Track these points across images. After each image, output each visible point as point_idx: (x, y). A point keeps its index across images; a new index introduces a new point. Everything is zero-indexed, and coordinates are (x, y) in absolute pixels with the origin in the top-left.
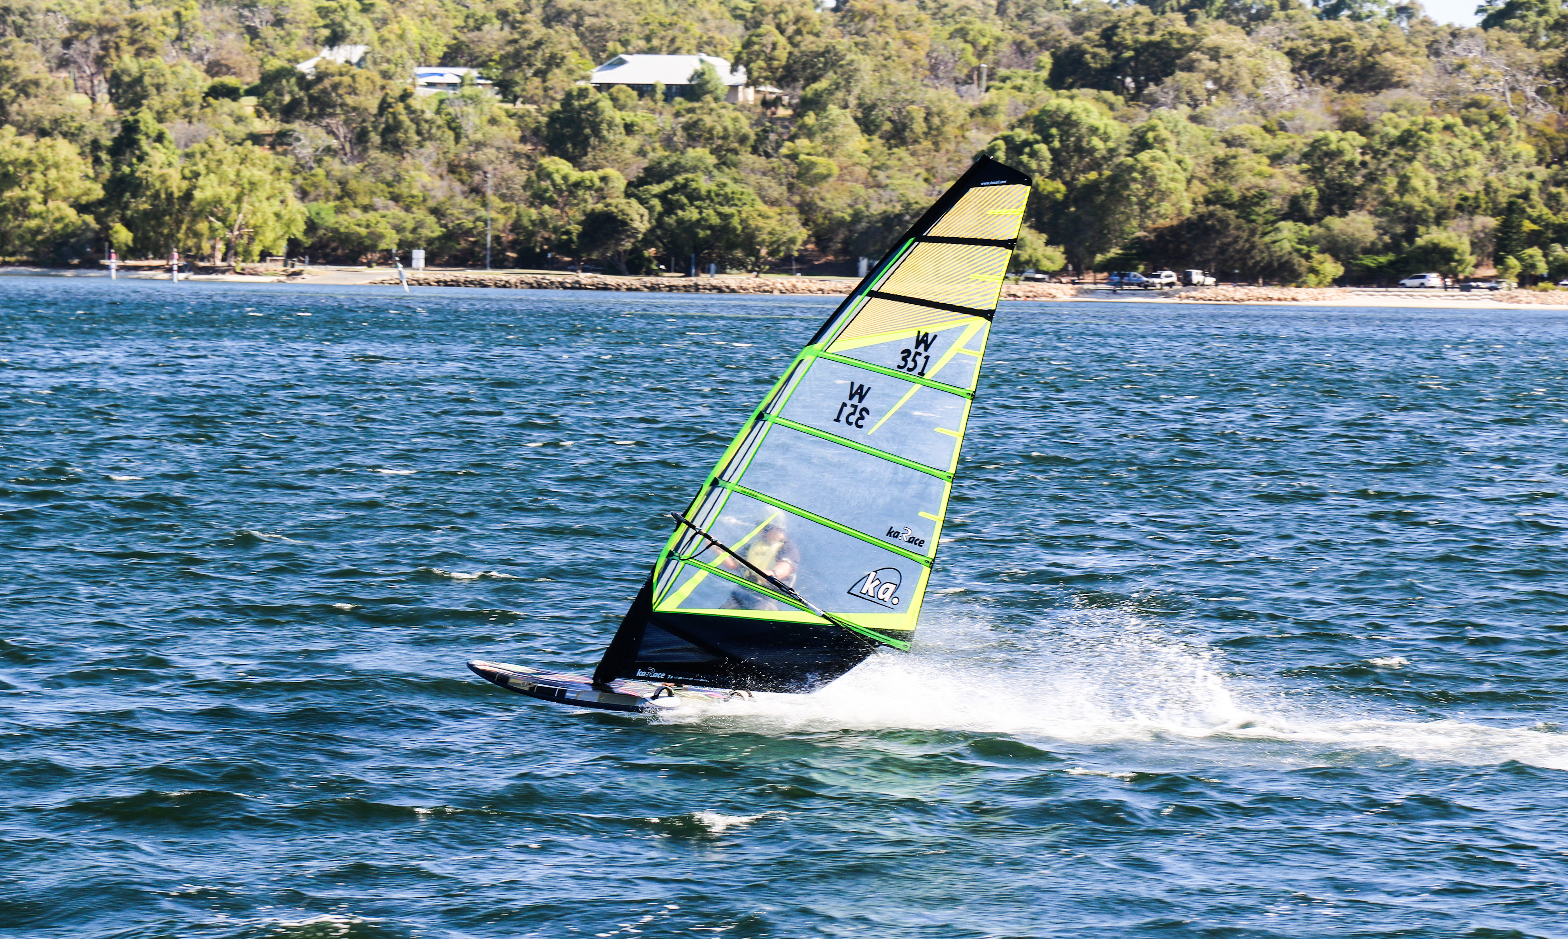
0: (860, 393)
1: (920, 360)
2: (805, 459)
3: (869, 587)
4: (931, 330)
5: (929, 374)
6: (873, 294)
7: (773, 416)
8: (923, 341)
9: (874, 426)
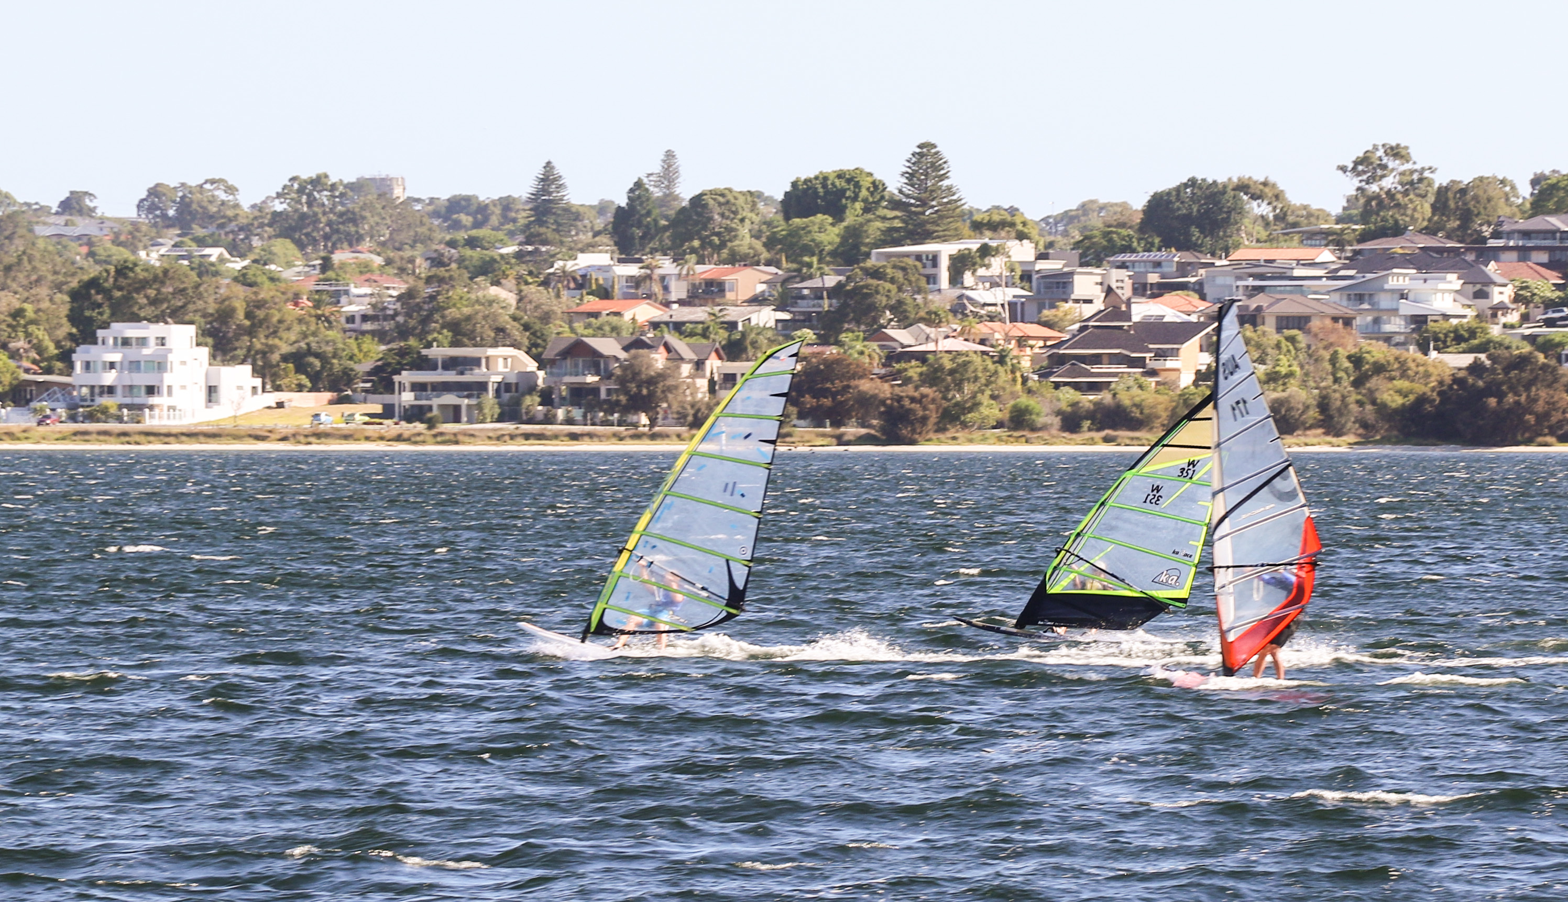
0: (1158, 489)
1: (1190, 472)
2: (1127, 521)
3: (1163, 578)
4: (1196, 459)
5: (1195, 478)
6: (1164, 446)
7: (1110, 503)
8: (1192, 464)
9: (1164, 503)
